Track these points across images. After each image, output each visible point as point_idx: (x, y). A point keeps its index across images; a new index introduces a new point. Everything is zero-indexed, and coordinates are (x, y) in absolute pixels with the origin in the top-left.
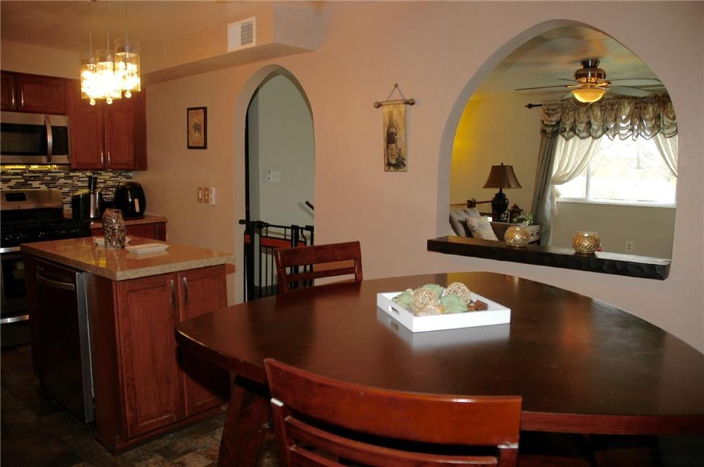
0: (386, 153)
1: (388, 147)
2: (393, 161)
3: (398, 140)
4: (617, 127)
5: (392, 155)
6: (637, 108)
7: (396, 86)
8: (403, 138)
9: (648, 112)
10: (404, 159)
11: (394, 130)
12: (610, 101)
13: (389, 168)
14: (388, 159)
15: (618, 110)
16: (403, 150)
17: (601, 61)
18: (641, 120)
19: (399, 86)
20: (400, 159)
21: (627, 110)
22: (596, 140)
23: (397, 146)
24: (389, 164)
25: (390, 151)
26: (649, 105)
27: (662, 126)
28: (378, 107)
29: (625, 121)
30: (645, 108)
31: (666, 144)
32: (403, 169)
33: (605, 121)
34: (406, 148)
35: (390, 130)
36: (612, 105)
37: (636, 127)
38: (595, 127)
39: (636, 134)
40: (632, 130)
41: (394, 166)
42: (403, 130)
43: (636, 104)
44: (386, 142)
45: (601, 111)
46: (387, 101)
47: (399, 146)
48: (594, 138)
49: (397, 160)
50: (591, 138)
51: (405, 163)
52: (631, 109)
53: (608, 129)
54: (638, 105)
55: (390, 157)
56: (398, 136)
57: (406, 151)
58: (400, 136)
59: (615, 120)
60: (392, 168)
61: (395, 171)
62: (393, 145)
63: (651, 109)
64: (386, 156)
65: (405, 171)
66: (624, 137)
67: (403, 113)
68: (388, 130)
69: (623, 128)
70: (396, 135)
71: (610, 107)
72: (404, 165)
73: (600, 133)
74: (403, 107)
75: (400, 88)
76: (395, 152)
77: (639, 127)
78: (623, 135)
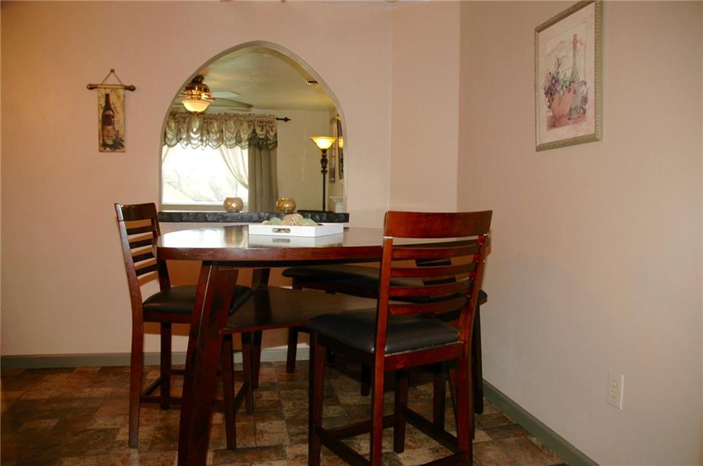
0: (101, 134)
1: (103, 129)
2: (110, 142)
3: (115, 123)
4: (189, 138)
5: (108, 136)
6: (205, 122)
7: (112, 71)
8: (122, 121)
9: (214, 127)
10: (123, 141)
11: (111, 113)
12: (183, 115)
13: (105, 149)
14: (103, 140)
15: (190, 123)
16: (121, 132)
17: (205, 77)
18: (208, 133)
19: (115, 72)
20: (118, 140)
21: (196, 125)
22: (170, 149)
23: (114, 128)
24: (104, 145)
25: (105, 133)
26: (214, 121)
27: (225, 138)
28: (91, 89)
29: (195, 133)
30: (211, 123)
31: (227, 153)
32: (123, 150)
33: (179, 131)
34: (124, 130)
35: (106, 113)
36: (185, 119)
37: (204, 139)
38: (169, 136)
39: (204, 144)
40: (202, 140)
41: (110, 146)
42: (121, 113)
43: (204, 119)
44: (101, 124)
45: (175, 122)
46: (102, 84)
47: (116, 128)
48: (170, 146)
49: (114, 141)
50: (166, 146)
51: (124, 144)
52: (200, 124)
53: (181, 139)
54: (206, 121)
55: (106, 138)
56: (116, 119)
57: (125, 133)
58: (118, 118)
59: (188, 131)
60: (108, 149)
61: (112, 151)
62: (110, 127)
63: (216, 125)
64: (101, 137)
65: (124, 152)
66: (194, 147)
67: (122, 98)
68: (104, 112)
69: (195, 139)
70: (113, 117)
71: (182, 120)
72: (123, 146)
73: (174, 142)
74: (121, 92)
75: (117, 75)
76: (112, 133)
77: (207, 139)
78: (194, 144)
